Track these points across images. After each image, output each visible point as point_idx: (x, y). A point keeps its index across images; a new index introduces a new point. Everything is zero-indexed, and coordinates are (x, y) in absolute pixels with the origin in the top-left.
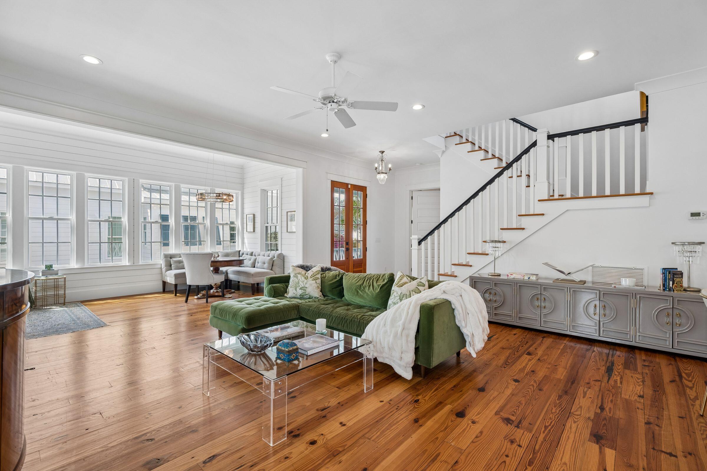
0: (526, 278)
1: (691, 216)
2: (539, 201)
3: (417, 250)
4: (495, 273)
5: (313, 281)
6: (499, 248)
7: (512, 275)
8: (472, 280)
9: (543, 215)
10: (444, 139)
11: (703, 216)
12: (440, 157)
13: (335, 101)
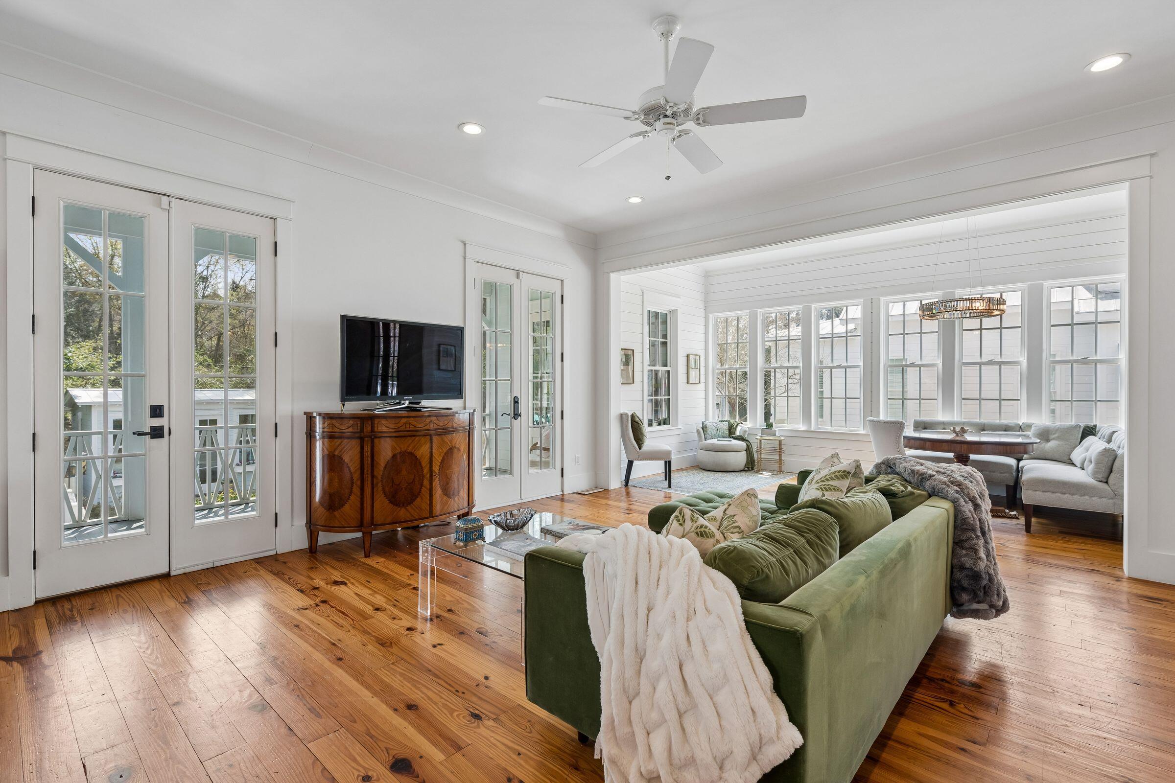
5: (817, 491)
13: (669, 113)
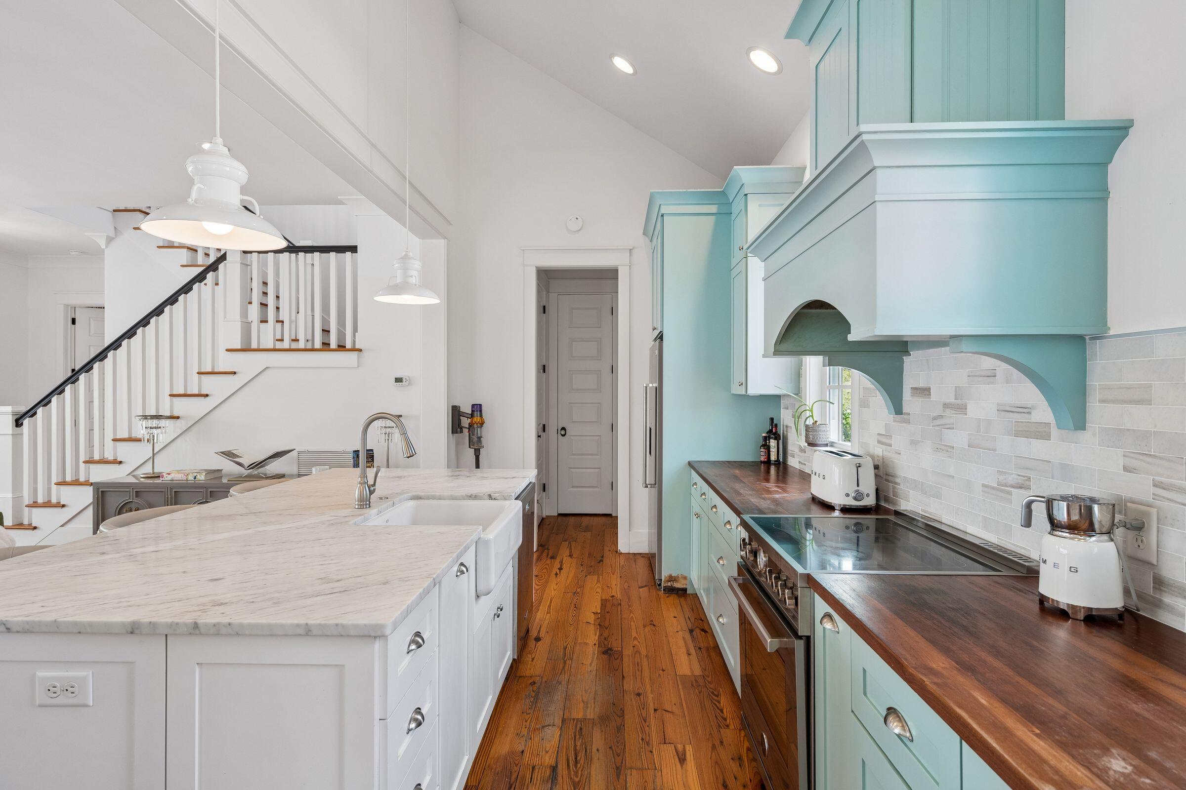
0: (191, 478)
1: (396, 382)
2: (228, 350)
3: (10, 438)
4: (154, 473)
6: (162, 428)
7: (169, 474)
8: (98, 489)
9: (235, 373)
10: (110, 214)
11: (405, 382)
12: (103, 247)
